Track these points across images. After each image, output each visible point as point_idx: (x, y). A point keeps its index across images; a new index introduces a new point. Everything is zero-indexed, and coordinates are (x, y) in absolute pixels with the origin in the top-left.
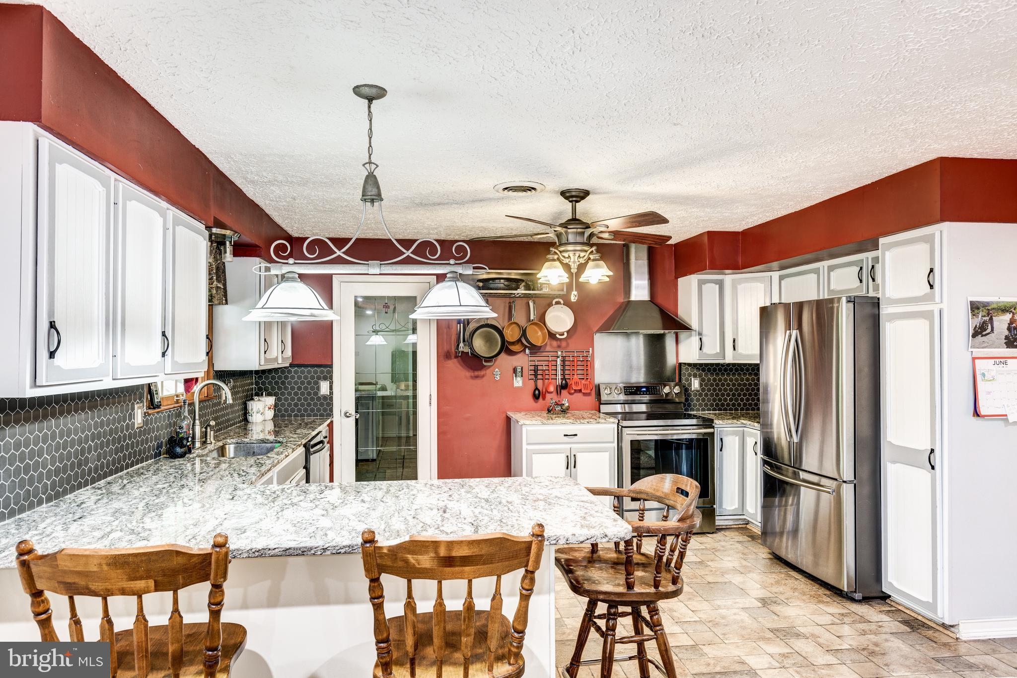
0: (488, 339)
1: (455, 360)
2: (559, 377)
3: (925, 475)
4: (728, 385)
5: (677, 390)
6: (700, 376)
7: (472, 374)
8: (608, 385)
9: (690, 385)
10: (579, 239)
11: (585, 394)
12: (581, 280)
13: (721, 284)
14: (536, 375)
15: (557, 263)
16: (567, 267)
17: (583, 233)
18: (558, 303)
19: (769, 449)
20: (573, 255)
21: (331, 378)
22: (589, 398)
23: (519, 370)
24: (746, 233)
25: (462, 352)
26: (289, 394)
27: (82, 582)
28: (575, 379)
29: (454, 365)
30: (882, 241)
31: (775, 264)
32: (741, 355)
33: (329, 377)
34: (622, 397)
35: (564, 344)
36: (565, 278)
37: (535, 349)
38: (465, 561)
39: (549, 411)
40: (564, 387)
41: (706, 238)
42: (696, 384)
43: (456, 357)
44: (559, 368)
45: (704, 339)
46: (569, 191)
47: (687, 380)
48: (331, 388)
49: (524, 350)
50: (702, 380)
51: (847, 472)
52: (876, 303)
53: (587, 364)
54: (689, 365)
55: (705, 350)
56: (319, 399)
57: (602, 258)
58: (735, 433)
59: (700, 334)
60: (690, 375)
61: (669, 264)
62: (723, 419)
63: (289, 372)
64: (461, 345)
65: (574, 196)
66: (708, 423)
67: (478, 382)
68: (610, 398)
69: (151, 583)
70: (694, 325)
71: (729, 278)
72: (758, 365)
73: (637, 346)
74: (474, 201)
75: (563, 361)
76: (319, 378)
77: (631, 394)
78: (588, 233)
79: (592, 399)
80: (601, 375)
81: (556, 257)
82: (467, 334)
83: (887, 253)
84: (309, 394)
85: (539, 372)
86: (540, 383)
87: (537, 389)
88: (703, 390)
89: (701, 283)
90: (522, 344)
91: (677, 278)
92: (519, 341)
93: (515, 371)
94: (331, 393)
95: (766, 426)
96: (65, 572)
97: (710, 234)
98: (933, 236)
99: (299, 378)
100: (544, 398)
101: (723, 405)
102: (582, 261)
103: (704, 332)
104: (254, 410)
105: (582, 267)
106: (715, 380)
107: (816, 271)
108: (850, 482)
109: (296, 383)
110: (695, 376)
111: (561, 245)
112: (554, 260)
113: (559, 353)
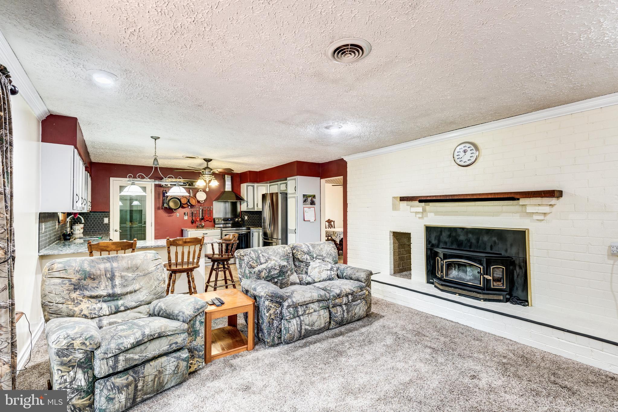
0: (175, 203)
1: (162, 210)
2: (201, 216)
3: (294, 235)
4: (256, 218)
5: (240, 220)
6: (248, 215)
7: (168, 215)
8: (218, 219)
9: (244, 218)
10: (209, 173)
11: (210, 221)
12: (209, 185)
13: (253, 186)
14: (192, 215)
15: (202, 180)
16: (205, 181)
17: (210, 172)
18: (200, 191)
19: (265, 234)
20: (207, 177)
21: (109, 217)
22: (211, 223)
23: (186, 213)
24: (260, 172)
25: (165, 207)
26: (90, 223)
27: (105, 248)
28: (207, 216)
29: (161, 212)
30: (288, 179)
31: (268, 182)
32: (259, 208)
33: (108, 216)
34: (223, 222)
35: (202, 205)
36: (205, 184)
37: (192, 206)
38: (189, 242)
39: (197, 227)
40: (203, 219)
41: (248, 172)
42: (246, 218)
43: (162, 209)
44: (201, 213)
45: (248, 203)
46: (206, 159)
47: (243, 216)
48: (109, 220)
49: (188, 207)
50: (248, 216)
51: (280, 237)
52: (286, 194)
53: (211, 212)
54: (244, 211)
55: (249, 207)
56: (103, 225)
57: (216, 179)
58: (257, 232)
59: (247, 202)
60: (244, 215)
61: (238, 180)
62: (253, 227)
63: (90, 214)
64: (165, 204)
65: (208, 160)
66: (249, 229)
67: (171, 218)
68: (218, 222)
69: (121, 248)
70: (245, 199)
71: (256, 185)
72: (261, 211)
73: (228, 206)
74: (174, 158)
75: (202, 210)
76: (104, 217)
77: (225, 221)
78: (212, 171)
79: (212, 223)
80: (215, 215)
81: (202, 178)
82: (167, 201)
83: (289, 182)
84: (99, 223)
85: (194, 214)
86: (194, 218)
87: (193, 220)
88: (249, 219)
89: (247, 186)
90: (188, 204)
91: (240, 184)
92: (187, 203)
93: (185, 214)
94: (109, 222)
95: (264, 228)
96: (101, 246)
97: (249, 171)
98: (296, 179)
99: (94, 217)
100: (195, 223)
101: (254, 224)
102: (210, 179)
103: (248, 201)
104: (76, 229)
105: (210, 181)
106: (252, 216)
107: (277, 184)
108: (280, 239)
109: (93, 219)
110: (246, 215)
111: (203, 174)
112: (201, 179)
113: (201, 208)
